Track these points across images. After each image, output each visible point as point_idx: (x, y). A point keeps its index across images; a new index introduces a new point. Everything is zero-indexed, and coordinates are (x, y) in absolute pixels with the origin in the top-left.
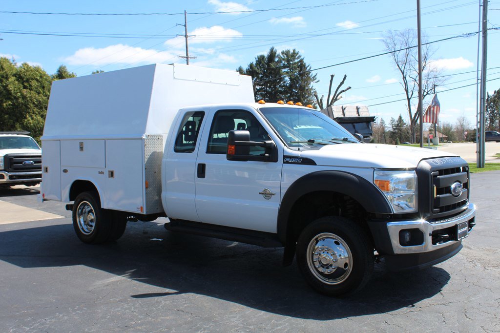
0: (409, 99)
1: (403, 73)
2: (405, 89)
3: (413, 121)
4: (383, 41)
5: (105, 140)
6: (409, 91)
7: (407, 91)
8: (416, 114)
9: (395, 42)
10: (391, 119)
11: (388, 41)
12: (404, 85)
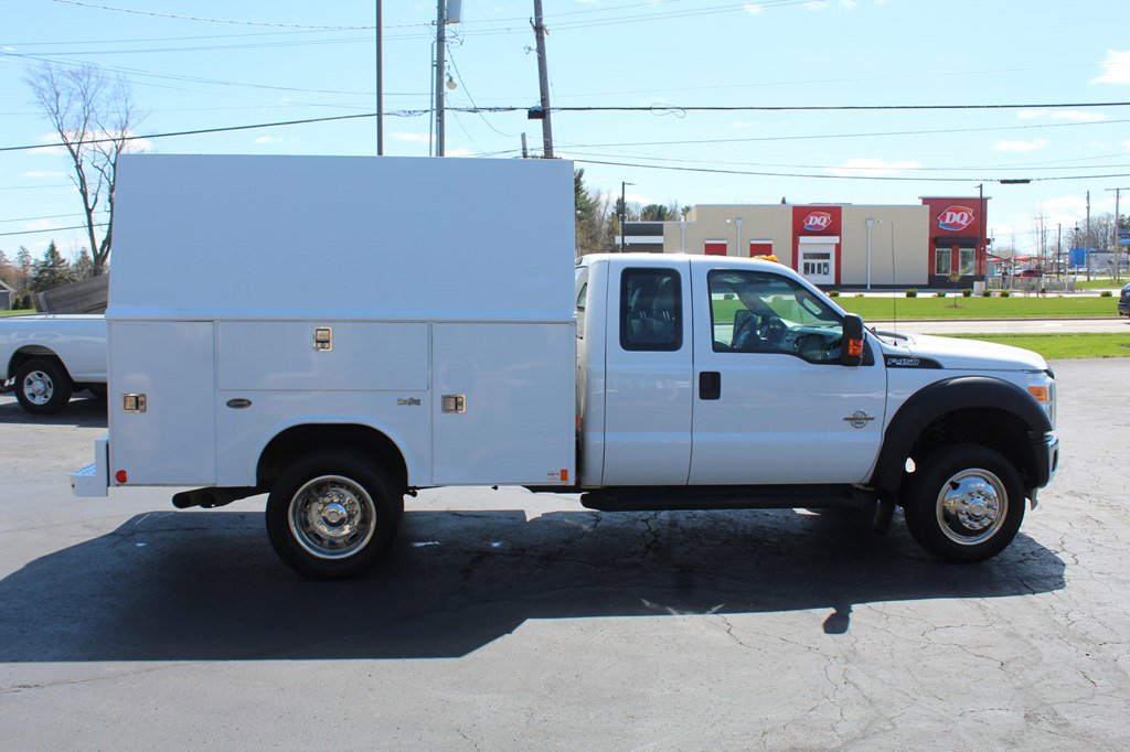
0: (89, 211)
1: (76, 157)
2: (81, 190)
3: (97, 257)
4: (31, 83)
5: (430, 323)
6: (89, 195)
7: (85, 195)
8: (105, 243)
9: (58, 88)
10: (18, 249)
11: (44, 84)
12: (78, 182)
